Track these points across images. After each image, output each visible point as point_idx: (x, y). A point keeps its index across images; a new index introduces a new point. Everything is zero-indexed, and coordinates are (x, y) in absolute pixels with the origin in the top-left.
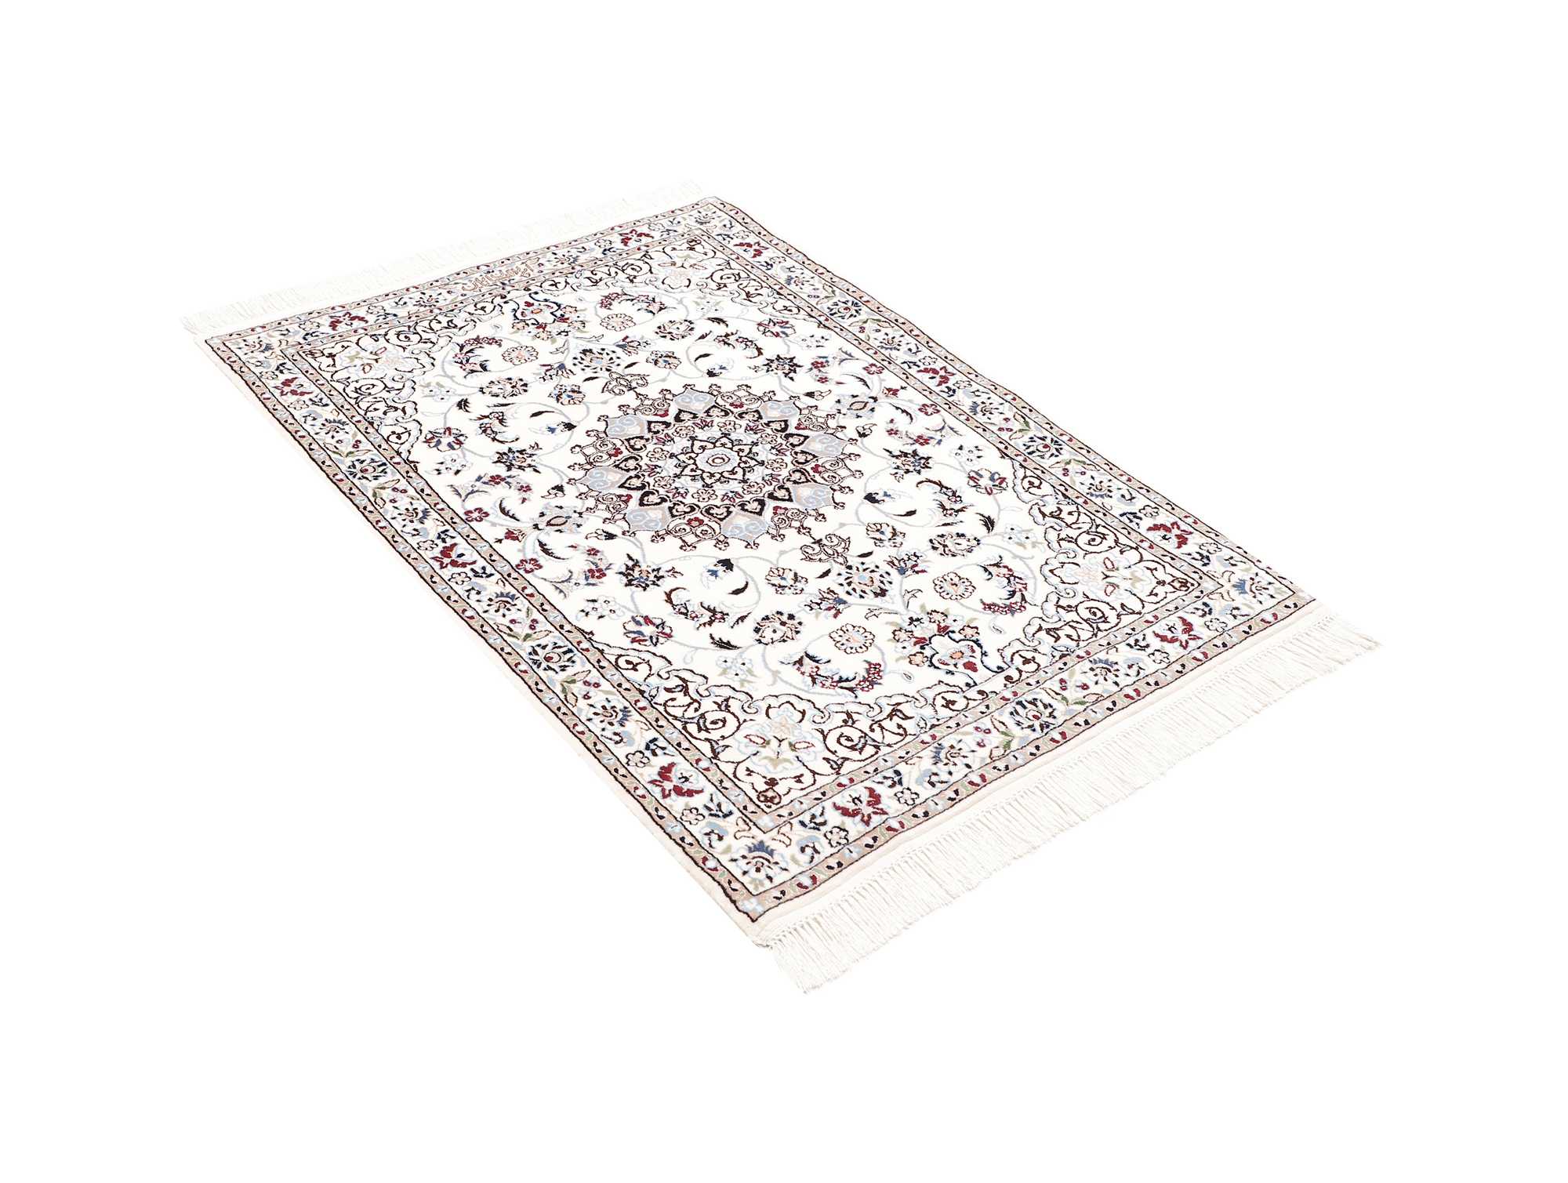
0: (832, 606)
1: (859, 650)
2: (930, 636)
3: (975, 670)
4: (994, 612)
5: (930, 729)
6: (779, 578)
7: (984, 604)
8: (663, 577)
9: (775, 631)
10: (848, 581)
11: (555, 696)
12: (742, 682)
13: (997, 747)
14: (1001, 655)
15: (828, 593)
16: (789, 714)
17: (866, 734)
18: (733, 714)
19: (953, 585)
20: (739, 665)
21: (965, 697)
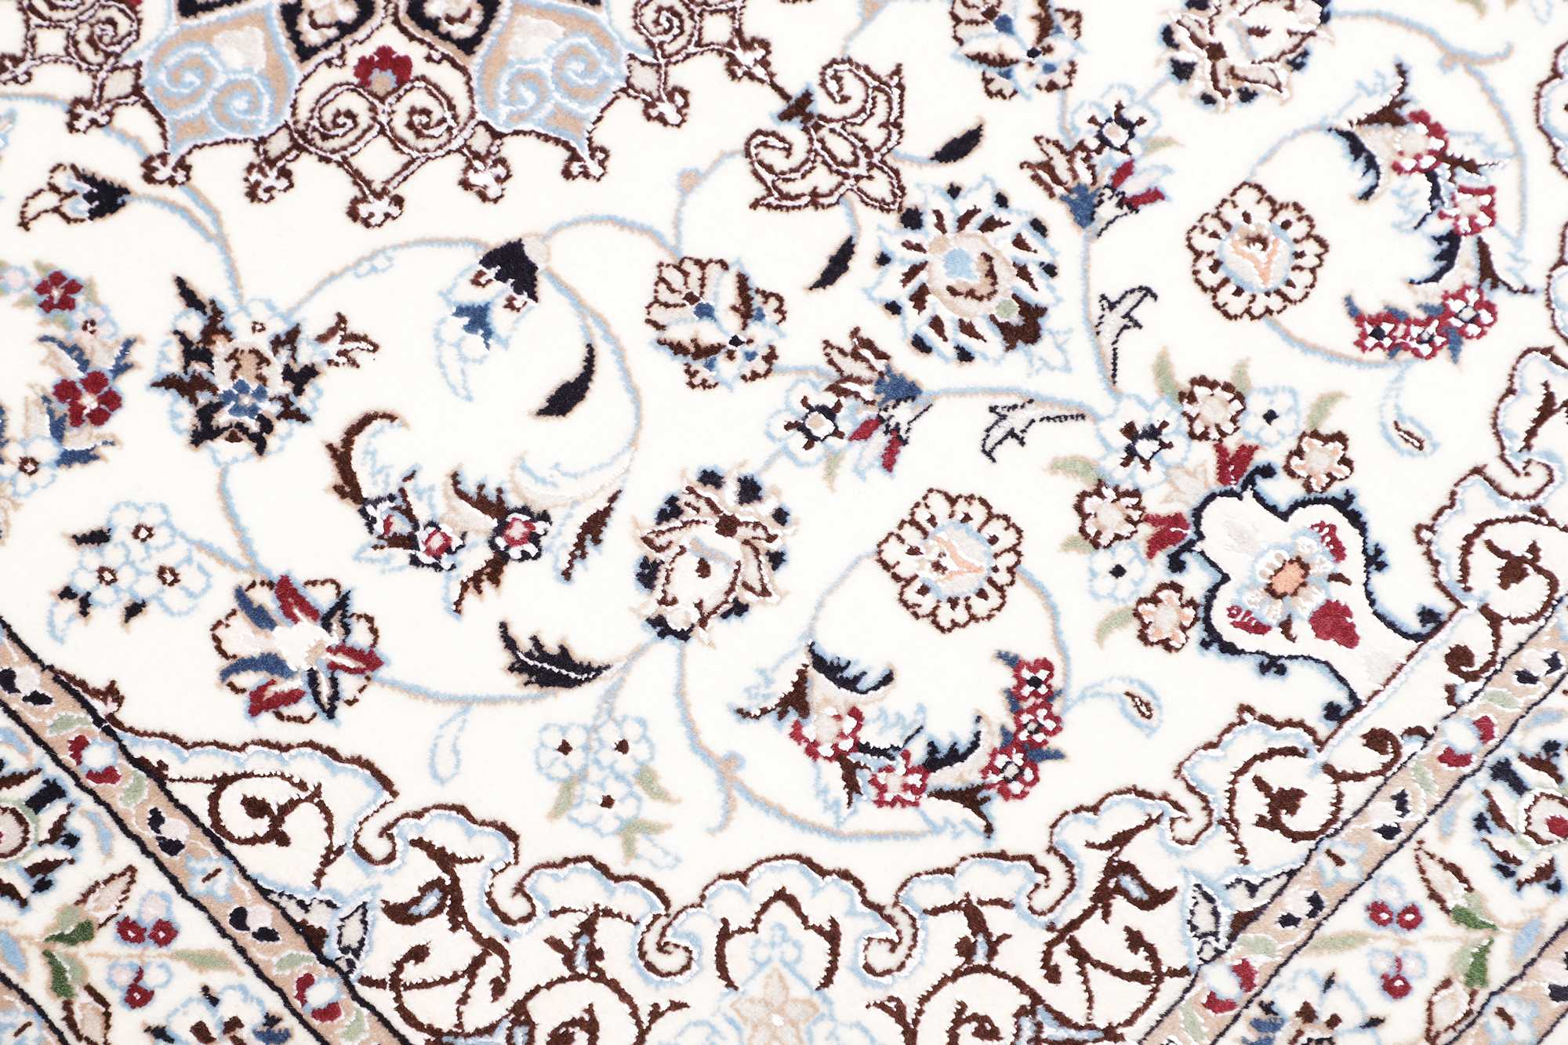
0: (871, 413)
1: (980, 607)
2: (1196, 502)
3: (1348, 637)
4: (1393, 350)
5: (1232, 937)
6: (690, 308)
7: (1357, 316)
8: (310, 372)
9: (704, 569)
10: (914, 285)
11: (34, 1017)
12: (631, 831)
13: (1447, 983)
14: (1428, 554)
15: (856, 355)
16: (791, 953)
17: (1036, 999)
18: (614, 985)
19: (1253, 240)
20: (610, 755)
21: (1328, 769)
